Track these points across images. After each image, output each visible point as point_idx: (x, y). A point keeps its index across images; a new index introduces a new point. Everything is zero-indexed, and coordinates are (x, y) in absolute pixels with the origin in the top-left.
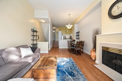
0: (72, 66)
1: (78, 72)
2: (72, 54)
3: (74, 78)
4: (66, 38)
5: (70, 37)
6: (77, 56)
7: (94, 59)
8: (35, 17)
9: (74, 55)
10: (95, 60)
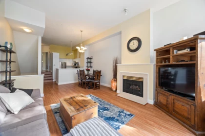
0: (99, 102)
1: (109, 105)
2: (87, 89)
3: (110, 110)
4: (67, 65)
5: (75, 64)
6: (95, 91)
7: (114, 90)
8: (6, 16)
9: (91, 90)
10: (116, 91)
